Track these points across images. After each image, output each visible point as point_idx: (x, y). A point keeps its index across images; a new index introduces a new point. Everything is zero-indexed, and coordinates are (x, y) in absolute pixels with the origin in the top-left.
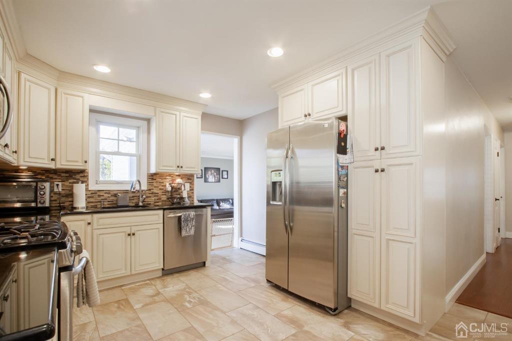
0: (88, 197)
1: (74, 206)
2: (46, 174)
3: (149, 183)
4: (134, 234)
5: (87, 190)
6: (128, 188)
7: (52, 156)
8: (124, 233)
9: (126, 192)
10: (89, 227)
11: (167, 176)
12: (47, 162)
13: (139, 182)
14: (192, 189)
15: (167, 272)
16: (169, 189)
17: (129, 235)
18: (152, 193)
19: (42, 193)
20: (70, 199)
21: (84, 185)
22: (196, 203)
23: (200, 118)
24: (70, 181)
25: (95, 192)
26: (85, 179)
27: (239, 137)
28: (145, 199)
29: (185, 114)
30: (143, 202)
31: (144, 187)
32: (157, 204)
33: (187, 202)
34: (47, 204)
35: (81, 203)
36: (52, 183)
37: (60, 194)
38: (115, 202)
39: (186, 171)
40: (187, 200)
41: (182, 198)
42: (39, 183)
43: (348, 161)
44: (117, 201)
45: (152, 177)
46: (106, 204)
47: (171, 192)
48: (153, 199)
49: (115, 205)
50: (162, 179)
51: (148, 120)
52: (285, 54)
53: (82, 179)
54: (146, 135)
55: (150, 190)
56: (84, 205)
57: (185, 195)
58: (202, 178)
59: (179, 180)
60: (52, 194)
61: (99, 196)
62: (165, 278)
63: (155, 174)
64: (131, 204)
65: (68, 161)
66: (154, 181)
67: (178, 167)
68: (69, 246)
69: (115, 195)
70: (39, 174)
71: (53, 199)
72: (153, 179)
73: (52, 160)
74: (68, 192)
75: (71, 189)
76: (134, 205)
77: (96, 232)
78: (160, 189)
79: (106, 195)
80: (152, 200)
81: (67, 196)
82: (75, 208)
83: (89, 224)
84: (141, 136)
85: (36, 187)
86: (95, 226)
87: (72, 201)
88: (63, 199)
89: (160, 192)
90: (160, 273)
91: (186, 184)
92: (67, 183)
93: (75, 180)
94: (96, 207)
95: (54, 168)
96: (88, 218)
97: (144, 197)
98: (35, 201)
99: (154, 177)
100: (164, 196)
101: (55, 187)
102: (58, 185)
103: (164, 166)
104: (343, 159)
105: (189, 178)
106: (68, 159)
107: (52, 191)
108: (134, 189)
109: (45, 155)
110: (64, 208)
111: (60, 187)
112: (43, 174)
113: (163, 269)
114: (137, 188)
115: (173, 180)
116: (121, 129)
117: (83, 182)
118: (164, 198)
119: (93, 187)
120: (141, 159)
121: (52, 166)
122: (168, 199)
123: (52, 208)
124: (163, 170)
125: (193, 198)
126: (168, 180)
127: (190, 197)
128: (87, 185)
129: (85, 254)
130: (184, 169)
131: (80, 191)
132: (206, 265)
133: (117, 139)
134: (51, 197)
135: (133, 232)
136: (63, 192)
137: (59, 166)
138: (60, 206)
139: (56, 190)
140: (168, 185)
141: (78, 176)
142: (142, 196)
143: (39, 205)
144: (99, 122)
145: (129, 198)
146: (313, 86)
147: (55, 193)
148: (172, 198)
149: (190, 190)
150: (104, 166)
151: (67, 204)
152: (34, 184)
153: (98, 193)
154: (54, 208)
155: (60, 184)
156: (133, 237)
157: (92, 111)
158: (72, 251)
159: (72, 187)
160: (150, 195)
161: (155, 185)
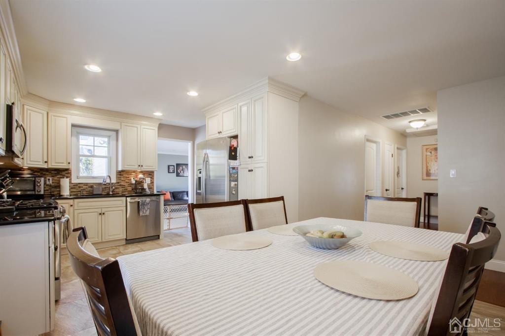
0: (71, 188)
1: (61, 194)
2: (41, 172)
3: (118, 178)
4: (104, 214)
5: (70, 183)
6: (101, 181)
7: (46, 160)
8: (96, 213)
9: (100, 184)
10: (72, 208)
11: (132, 172)
12: (42, 164)
13: (110, 177)
14: (152, 183)
15: (129, 241)
16: (134, 182)
17: (100, 214)
18: (120, 185)
19: (39, 185)
20: (58, 189)
21: (68, 179)
22: (155, 192)
23: (157, 129)
24: (58, 176)
25: (77, 184)
26: (69, 175)
27: (192, 142)
28: (114, 189)
29: (144, 127)
30: (112, 192)
31: (114, 181)
32: (124, 193)
33: (148, 192)
34: (42, 193)
35: (66, 192)
36: (45, 178)
37: (50, 186)
38: (91, 192)
39: (145, 169)
40: (147, 190)
41: (143, 189)
42: (36, 178)
43: (238, 164)
44: (93, 191)
45: (120, 173)
46: (85, 193)
47: (135, 184)
49: (91, 194)
50: (128, 175)
51: (117, 131)
52: (199, 95)
53: (66, 175)
54: (115, 142)
55: (118, 183)
56: (68, 194)
57: (146, 186)
58: (174, 172)
59: (141, 176)
60: (45, 186)
61: (80, 187)
62: (127, 245)
63: (122, 171)
64: (104, 193)
65: (56, 163)
66: (122, 176)
67: (139, 166)
68: (59, 209)
69: (92, 187)
70: (36, 171)
71: (45, 189)
72: (120, 175)
73: (46, 162)
74: (56, 184)
75: (59, 182)
76: (106, 194)
77: (76, 212)
78: (126, 182)
79: (85, 187)
80: (120, 190)
81: (56, 187)
82: (62, 196)
83: (72, 206)
84: (111, 143)
85: (35, 181)
86: (76, 208)
87: (60, 191)
88: (53, 190)
89: (126, 184)
90: (124, 242)
91: (146, 178)
92: (56, 178)
93: (61, 176)
94: (77, 195)
95: (47, 167)
96: (71, 202)
97: (113, 188)
98: (34, 190)
99: (122, 174)
100: (130, 188)
101: (47, 181)
102: (49, 179)
104: (233, 163)
105: (150, 174)
106: (57, 161)
107: (45, 183)
108: (105, 182)
109: (41, 160)
110: (53, 196)
111: (50, 181)
112: (38, 172)
113: (126, 240)
114: (108, 181)
115: (137, 176)
116: (96, 138)
117: (67, 177)
118: (130, 189)
119: (75, 181)
120: (111, 160)
121: (45, 166)
122: (133, 189)
123: (45, 196)
124: (127, 168)
125: (153, 189)
126: (133, 176)
127: (150, 188)
128: (70, 180)
129: (66, 216)
130: (144, 167)
131: (65, 183)
132: (160, 238)
133: (93, 145)
134: (44, 188)
135: (103, 212)
136: (53, 184)
137: (50, 166)
138: (51, 194)
139: (48, 183)
140: (132, 179)
141: (64, 173)
142: (112, 187)
143: (36, 193)
144: (79, 134)
145: (102, 188)
146: (223, 113)
147: (47, 185)
148: (136, 189)
149: (151, 183)
150: (88, 162)
151: (56, 193)
152: (34, 179)
153: (79, 185)
154: (46, 196)
155: (51, 178)
156: (103, 216)
157: (73, 126)
158: (60, 212)
159: (59, 181)
160: (118, 187)
161: (122, 179)
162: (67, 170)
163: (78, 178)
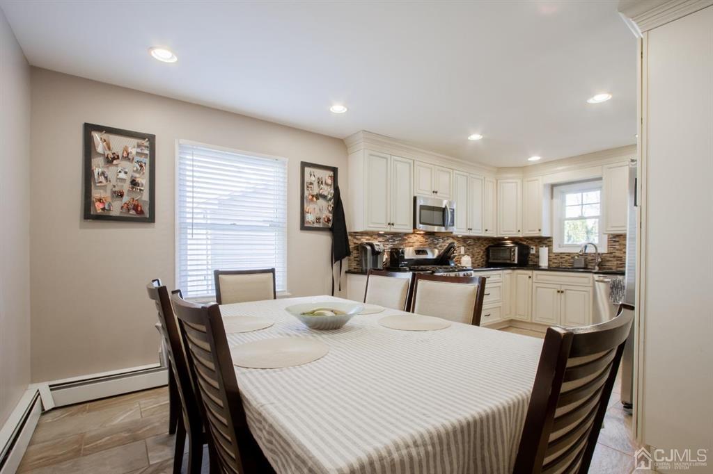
0: (550, 258)
3: (610, 246)
4: (562, 292)
5: (550, 251)
8: (555, 290)
18: (614, 257)
20: (537, 259)
21: (548, 248)
25: (558, 255)
26: (549, 244)
31: (602, 250)
35: (544, 263)
44: (573, 263)
46: (566, 265)
48: (615, 263)
53: (547, 244)
55: (611, 253)
56: (547, 265)
61: (561, 258)
74: (537, 254)
75: (539, 252)
77: (535, 285)
79: (567, 257)
83: (530, 277)
87: (538, 261)
93: (541, 245)
103: (613, 227)
114: (592, 251)
116: (585, 194)
117: (547, 246)
119: (556, 249)
128: (551, 249)
131: (544, 252)
135: (562, 289)
141: (543, 242)
144: (564, 193)
153: (561, 255)
155: (534, 247)
156: (563, 295)
159: (540, 250)
160: (611, 259)
161: (617, 247)
162: (549, 238)
163: (560, 247)
